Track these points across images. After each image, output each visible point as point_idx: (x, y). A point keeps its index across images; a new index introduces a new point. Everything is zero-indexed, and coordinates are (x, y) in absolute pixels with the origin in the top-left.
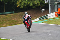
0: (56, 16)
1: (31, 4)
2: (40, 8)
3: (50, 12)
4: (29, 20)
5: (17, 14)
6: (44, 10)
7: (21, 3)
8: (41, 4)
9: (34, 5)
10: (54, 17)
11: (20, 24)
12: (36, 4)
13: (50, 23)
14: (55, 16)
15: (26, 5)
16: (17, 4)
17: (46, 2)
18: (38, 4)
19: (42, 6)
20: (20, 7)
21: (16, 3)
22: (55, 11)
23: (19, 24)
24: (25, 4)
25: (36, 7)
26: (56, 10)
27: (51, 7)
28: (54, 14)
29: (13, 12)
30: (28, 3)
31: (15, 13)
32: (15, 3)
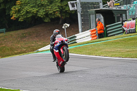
0: (93, 37)
1: (41, 13)
2: (60, 22)
3: (80, 30)
4: (63, 50)
5: (11, 35)
6: (68, 25)
7: (19, 11)
8: (61, 12)
9: (47, 15)
10: (89, 39)
11: (17, 56)
12: (50, 12)
13: (80, 52)
14: (91, 39)
15: (30, 15)
16: (12, 12)
17: (71, 9)
18: (54, 12)
19: (63, 18)
20: (18, 19)
21: (9, 12)
22: (90, 28)
23: (16, 54)
24: (27, 12)
25: (52, 19)
26: (93, 24)
27: (82, 20)
28: (88, 33)
29: (4, 29)
30: (35, 10)
31: (6, 31)
32: (7, 11)
